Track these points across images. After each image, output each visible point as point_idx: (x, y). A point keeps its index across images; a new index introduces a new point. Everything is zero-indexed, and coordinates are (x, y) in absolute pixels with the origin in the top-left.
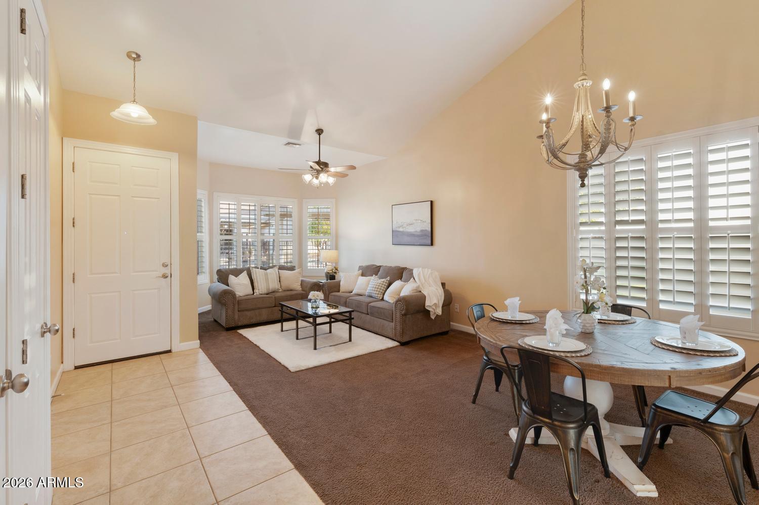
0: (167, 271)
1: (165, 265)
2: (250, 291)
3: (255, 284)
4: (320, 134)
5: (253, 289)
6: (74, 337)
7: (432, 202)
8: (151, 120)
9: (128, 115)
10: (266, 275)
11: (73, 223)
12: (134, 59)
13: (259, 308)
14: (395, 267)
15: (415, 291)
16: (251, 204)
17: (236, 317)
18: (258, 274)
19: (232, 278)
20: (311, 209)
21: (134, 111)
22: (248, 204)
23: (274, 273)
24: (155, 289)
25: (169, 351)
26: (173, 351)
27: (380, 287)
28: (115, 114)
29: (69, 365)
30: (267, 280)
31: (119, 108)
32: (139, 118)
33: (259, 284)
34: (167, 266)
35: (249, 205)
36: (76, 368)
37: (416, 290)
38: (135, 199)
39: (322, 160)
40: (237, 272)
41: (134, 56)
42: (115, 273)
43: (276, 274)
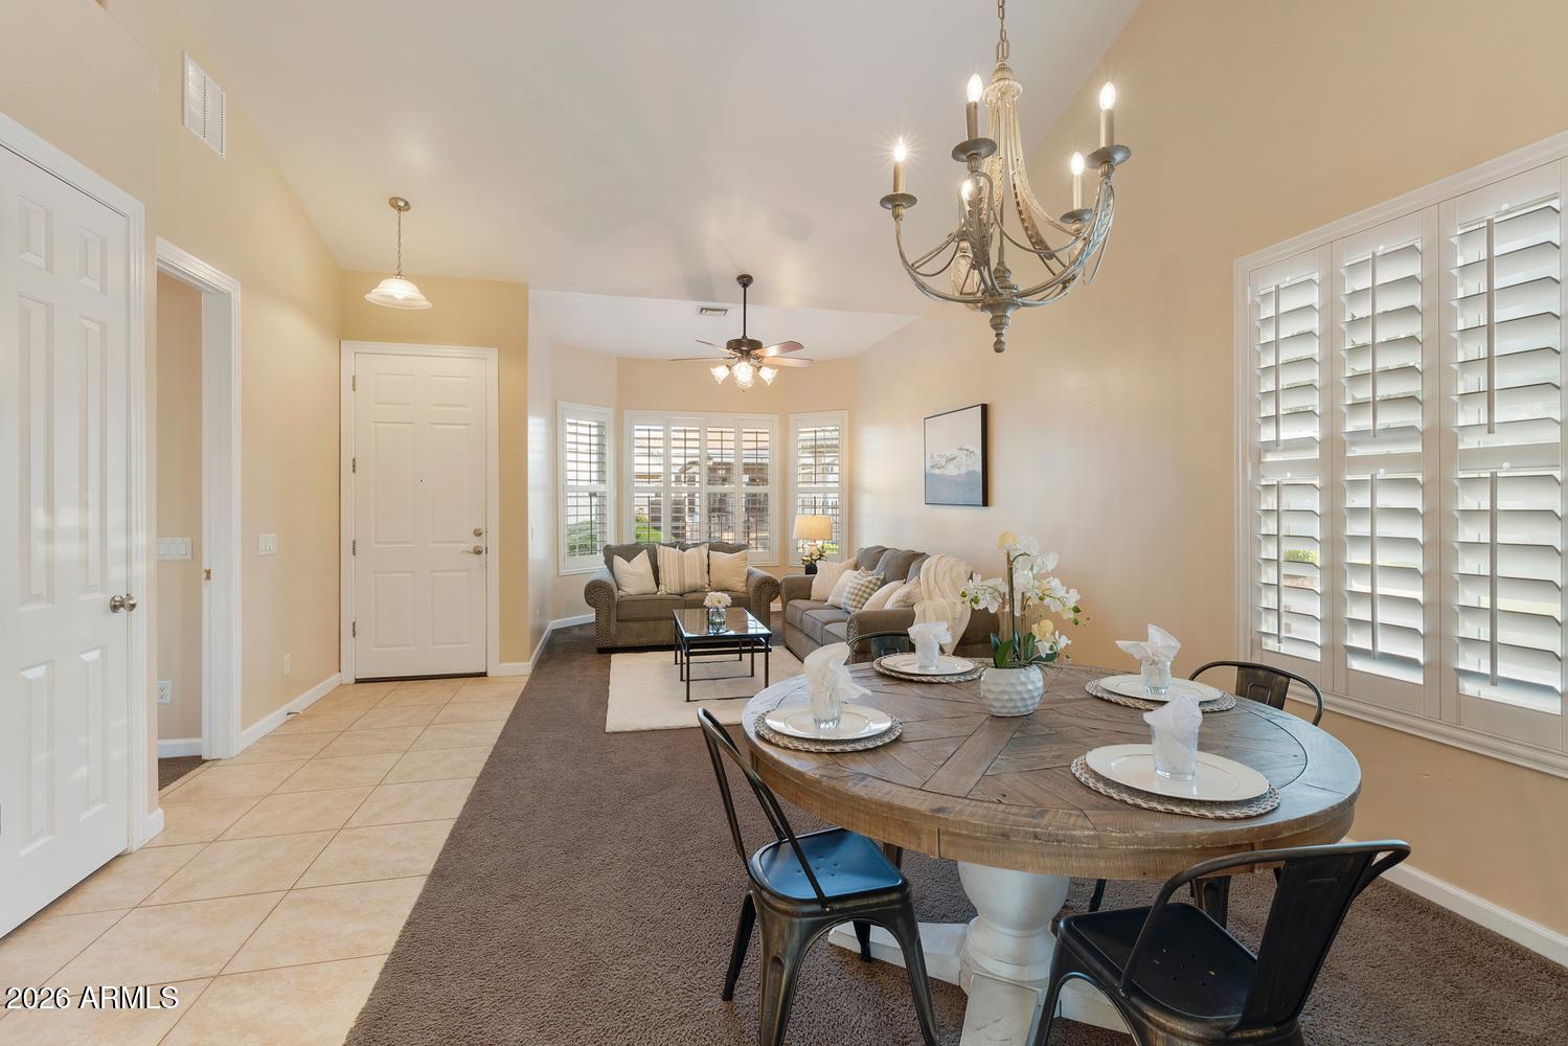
0: (479, 542)
1: (478, 533)
2: (650, 585)
3: (661, 575)
4: (745, 286)
5: (658, 584)
6: (354, 635)
7: (985, 408)
8: (423, 302)
9: (392, 297)
10: (681, 558)
11: (354, 466)
12: (400, 209)
13: (655, 619)
14: (907, 551)
15: (902, 604)
16: (687, 428)
17: (613, 630)
18: (667, 556)
19: (618, 561)
20: (806, 435)
21: (397, 290)
22: (683, 428)
23: (697, 557)
24: (463, 571)
25: (484, 674)
26: (489, 675)
27: (860, 593)
28: (373, 296)
29: (348, 676)
30: (681, 567)
31: (376, 287)
32: (406, 299)
33: (667, 575)
34: (480, 534)
35: (685, 431)
36: (358, 681)
37: (902, 601)
38: (436, 426)
39: (750, 336)
40: (629, 553)
41: (401, 204)
42: (407, 542)
43: (701, 558)
